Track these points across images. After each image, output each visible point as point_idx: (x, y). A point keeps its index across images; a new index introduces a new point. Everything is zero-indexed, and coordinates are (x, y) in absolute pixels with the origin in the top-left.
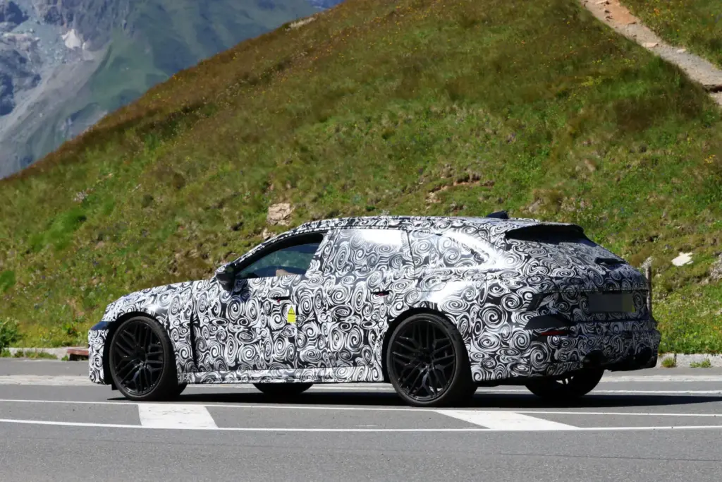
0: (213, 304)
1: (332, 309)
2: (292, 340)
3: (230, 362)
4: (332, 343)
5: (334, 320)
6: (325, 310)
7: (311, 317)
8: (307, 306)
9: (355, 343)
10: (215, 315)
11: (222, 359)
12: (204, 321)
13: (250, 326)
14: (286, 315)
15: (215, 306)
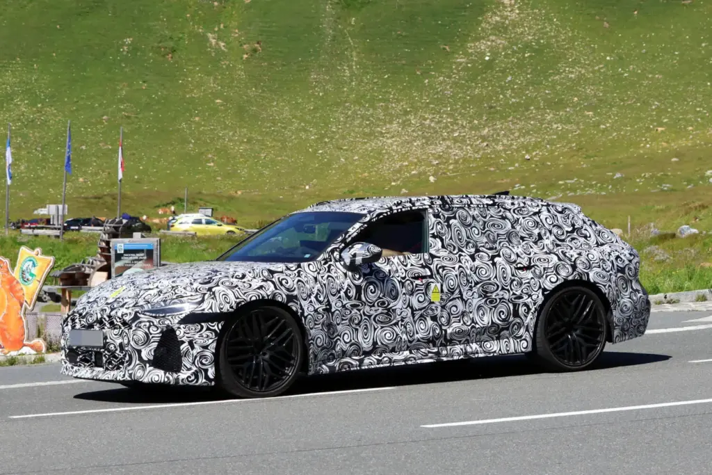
0: (345, 286)
1: (478, 286)
2: (434, 318)
3: (367, 346)
4: (477, 319)
5: (480, 296)
6: (471, 287)
7: (456, 294)
8: (452, 284)
9: (503, 317)
10: (349, 298)
11: (357, 344)
12: (336, 305)
13: (390, 306)
14: (430, 293)
15: (347, 289)
